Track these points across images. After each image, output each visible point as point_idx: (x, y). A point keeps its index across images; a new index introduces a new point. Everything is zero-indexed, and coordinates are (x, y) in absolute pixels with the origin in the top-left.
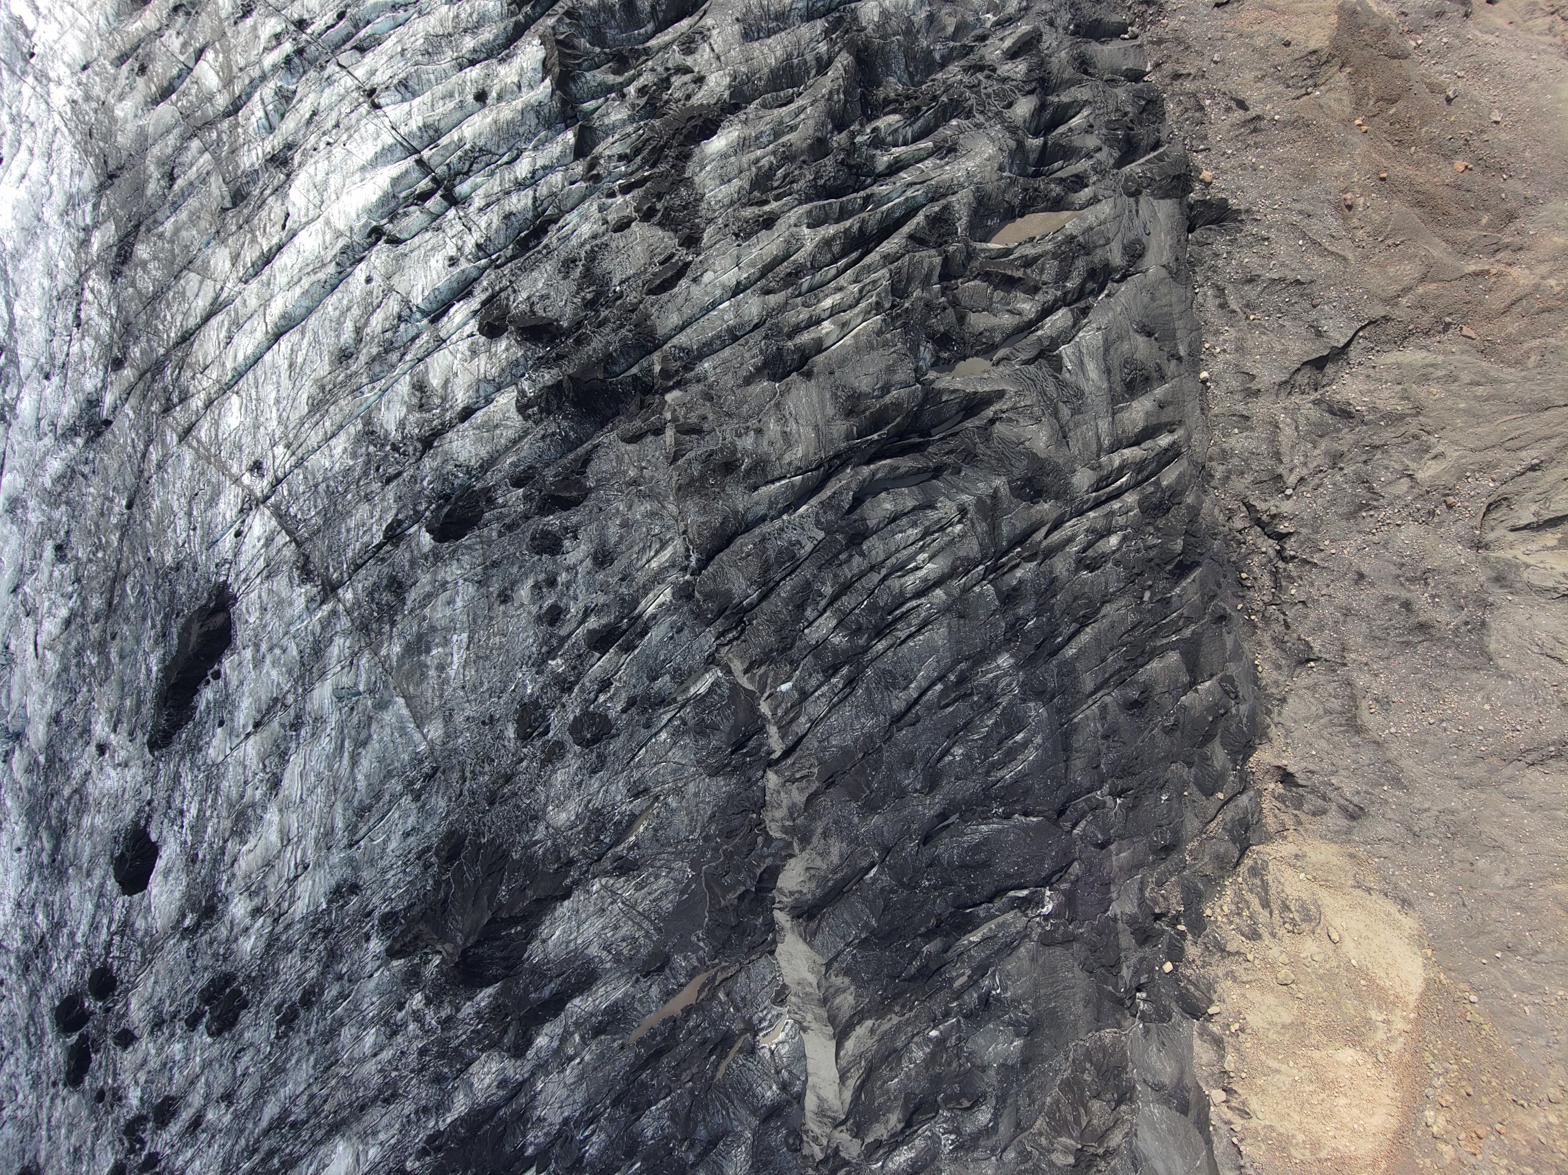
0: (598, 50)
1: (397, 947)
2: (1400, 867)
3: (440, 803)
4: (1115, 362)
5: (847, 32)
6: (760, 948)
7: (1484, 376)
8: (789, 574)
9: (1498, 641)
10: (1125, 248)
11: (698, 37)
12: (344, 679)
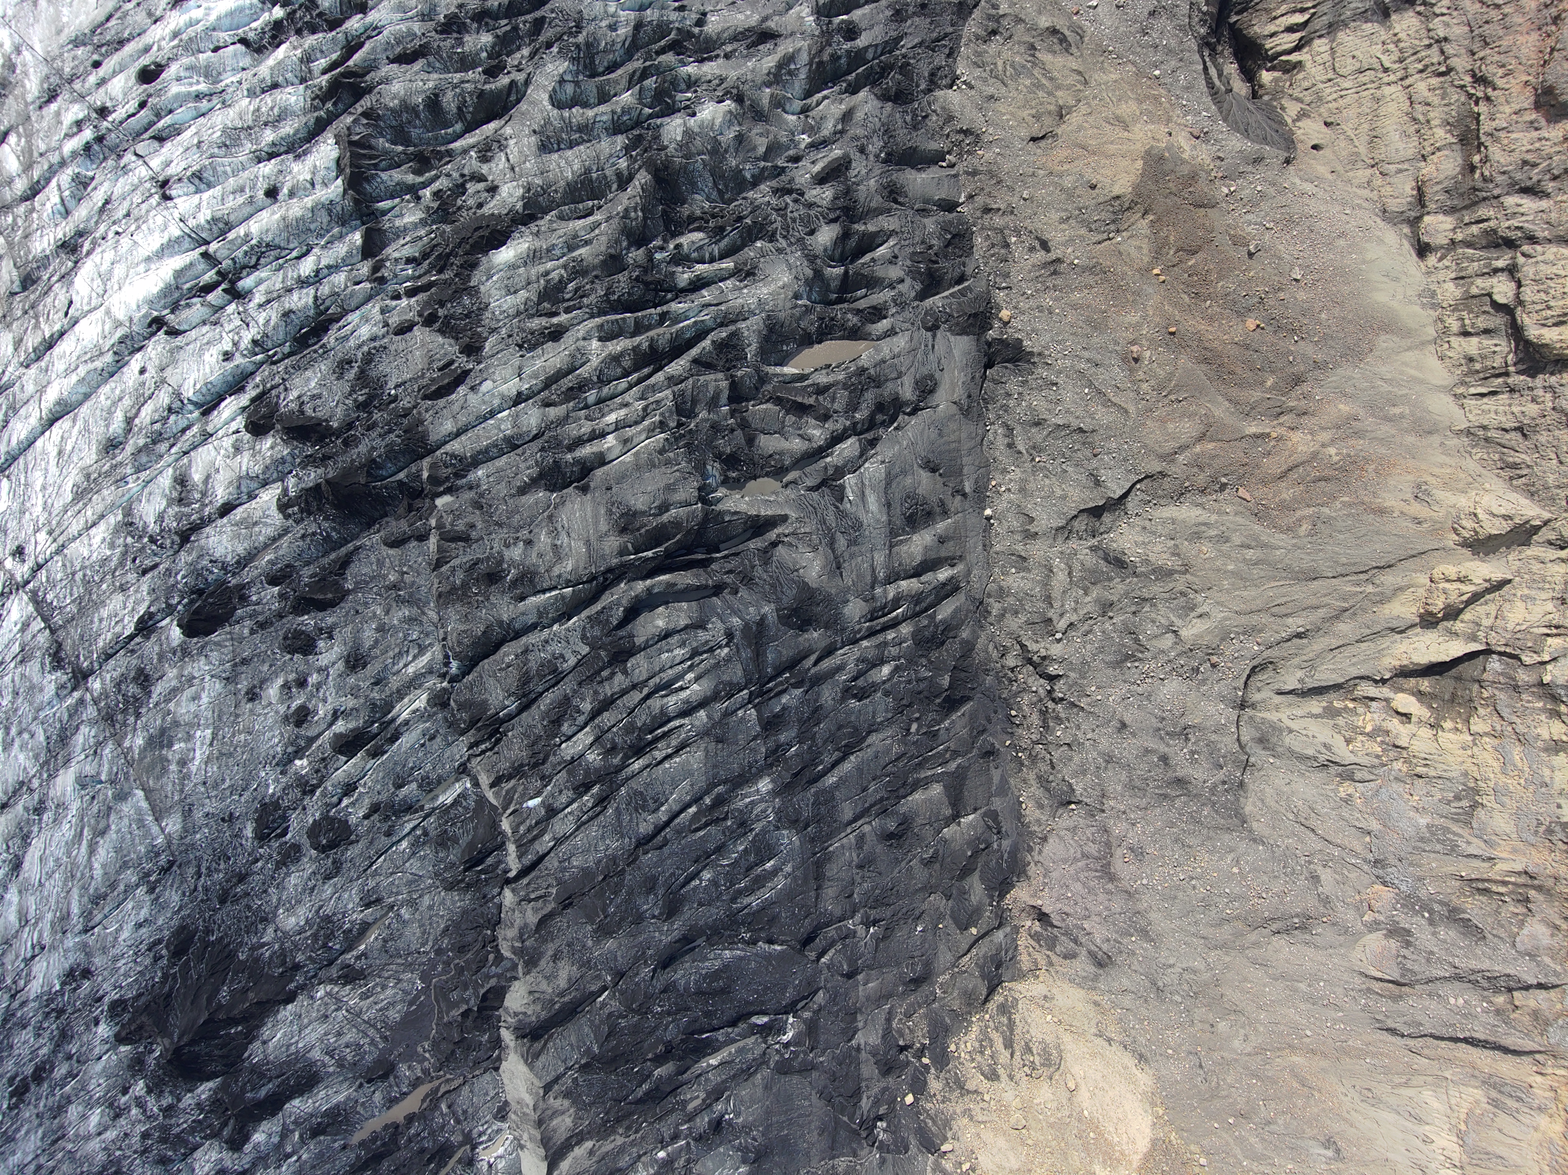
0: (400, 148)
1: (123, 1034)
2: (1141, 1021)
3: (174, 897)
4: (897, 494)
5: (646, 151)
6: (485, 1064)
7: (1256, 540)
8: (553, 686)
9: (1254, 804)
10: (916, 383)
11: (495, 145)
12: (88, 768)
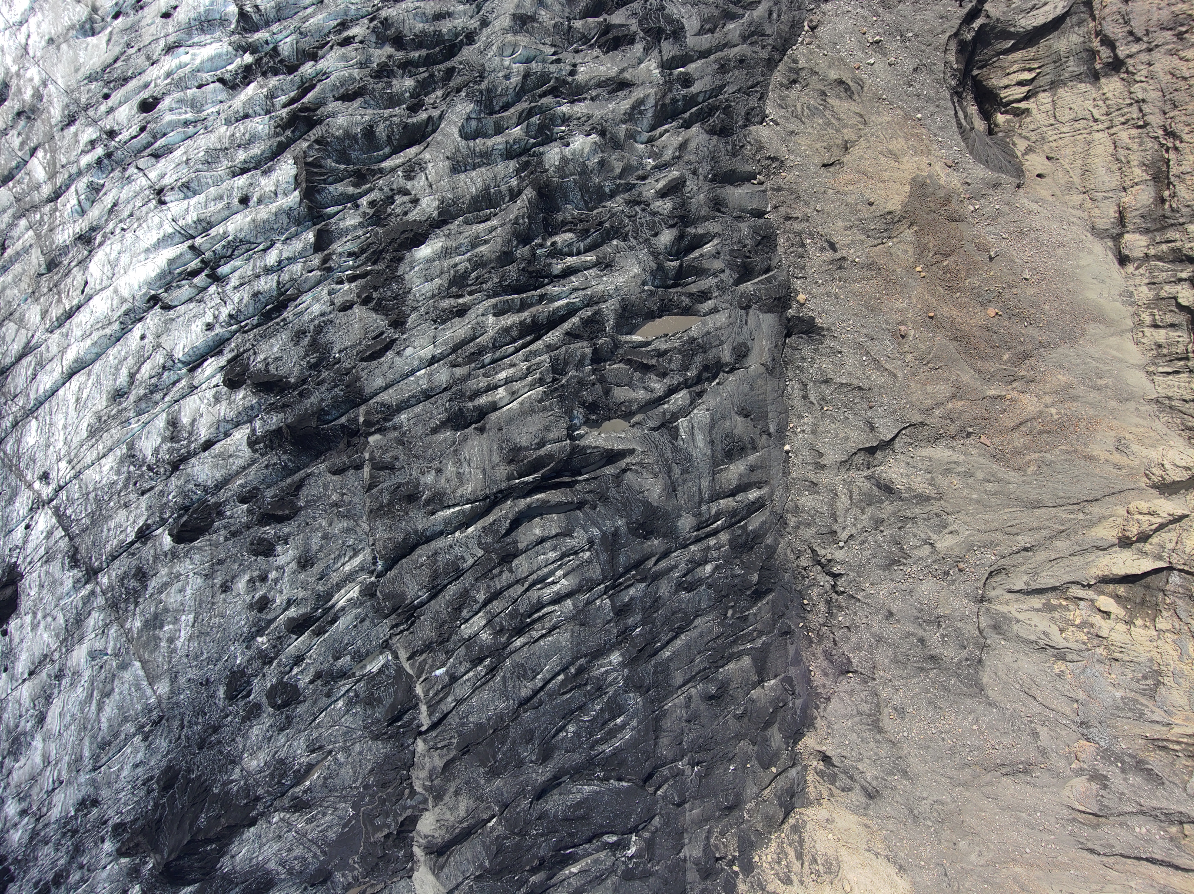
0: (343, 166)
1: (124, 849)
2: (901, 840)
3: (162, 744)
4: (718, 434)
5: (532, 173)
6: (401, 873)
7: (994, 476)
8: (455, 580)
9: (989, 676)
10: (734, 349)
11: (417, 167)
12: (97, 644)
